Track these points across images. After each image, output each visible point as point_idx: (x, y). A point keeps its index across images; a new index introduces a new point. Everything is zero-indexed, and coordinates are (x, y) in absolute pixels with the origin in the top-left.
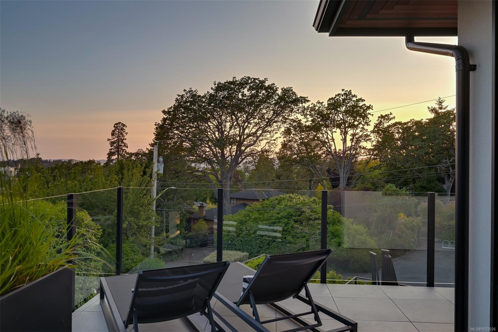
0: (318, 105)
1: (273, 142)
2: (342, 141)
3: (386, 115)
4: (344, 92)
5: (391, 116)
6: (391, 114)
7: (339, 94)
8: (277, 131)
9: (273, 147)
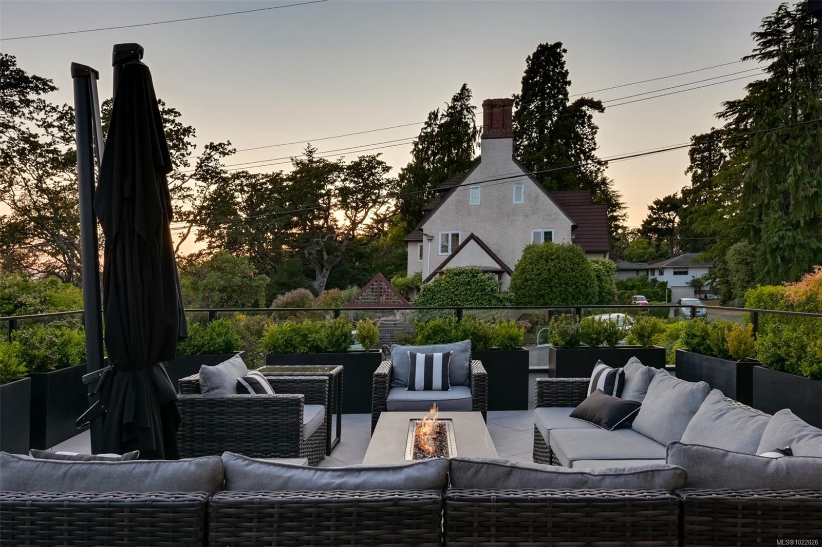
3: (220, 145)
5: (229, 148)
6: (229, 144)
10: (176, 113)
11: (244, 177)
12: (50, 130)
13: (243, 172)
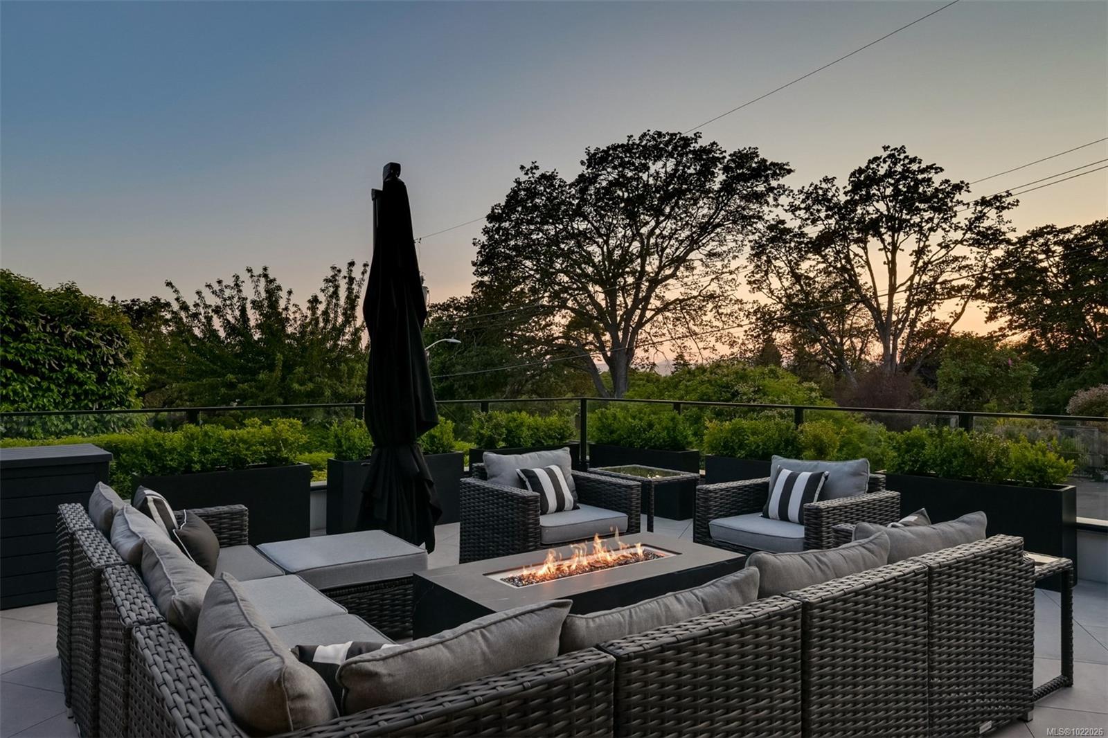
0: (824, 186)
1: (730, 277)
2: (886, 266)
3: (996, 198)
4: (888, 152)
5: (1010, 200)
6: (1009, 194)
7: (876, 159)
8: (736, 254)
9: (729, 288)
10: (936, 169)
11: (1049, 233)
12: (797, 213)
13: (1047, 227)
